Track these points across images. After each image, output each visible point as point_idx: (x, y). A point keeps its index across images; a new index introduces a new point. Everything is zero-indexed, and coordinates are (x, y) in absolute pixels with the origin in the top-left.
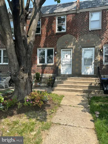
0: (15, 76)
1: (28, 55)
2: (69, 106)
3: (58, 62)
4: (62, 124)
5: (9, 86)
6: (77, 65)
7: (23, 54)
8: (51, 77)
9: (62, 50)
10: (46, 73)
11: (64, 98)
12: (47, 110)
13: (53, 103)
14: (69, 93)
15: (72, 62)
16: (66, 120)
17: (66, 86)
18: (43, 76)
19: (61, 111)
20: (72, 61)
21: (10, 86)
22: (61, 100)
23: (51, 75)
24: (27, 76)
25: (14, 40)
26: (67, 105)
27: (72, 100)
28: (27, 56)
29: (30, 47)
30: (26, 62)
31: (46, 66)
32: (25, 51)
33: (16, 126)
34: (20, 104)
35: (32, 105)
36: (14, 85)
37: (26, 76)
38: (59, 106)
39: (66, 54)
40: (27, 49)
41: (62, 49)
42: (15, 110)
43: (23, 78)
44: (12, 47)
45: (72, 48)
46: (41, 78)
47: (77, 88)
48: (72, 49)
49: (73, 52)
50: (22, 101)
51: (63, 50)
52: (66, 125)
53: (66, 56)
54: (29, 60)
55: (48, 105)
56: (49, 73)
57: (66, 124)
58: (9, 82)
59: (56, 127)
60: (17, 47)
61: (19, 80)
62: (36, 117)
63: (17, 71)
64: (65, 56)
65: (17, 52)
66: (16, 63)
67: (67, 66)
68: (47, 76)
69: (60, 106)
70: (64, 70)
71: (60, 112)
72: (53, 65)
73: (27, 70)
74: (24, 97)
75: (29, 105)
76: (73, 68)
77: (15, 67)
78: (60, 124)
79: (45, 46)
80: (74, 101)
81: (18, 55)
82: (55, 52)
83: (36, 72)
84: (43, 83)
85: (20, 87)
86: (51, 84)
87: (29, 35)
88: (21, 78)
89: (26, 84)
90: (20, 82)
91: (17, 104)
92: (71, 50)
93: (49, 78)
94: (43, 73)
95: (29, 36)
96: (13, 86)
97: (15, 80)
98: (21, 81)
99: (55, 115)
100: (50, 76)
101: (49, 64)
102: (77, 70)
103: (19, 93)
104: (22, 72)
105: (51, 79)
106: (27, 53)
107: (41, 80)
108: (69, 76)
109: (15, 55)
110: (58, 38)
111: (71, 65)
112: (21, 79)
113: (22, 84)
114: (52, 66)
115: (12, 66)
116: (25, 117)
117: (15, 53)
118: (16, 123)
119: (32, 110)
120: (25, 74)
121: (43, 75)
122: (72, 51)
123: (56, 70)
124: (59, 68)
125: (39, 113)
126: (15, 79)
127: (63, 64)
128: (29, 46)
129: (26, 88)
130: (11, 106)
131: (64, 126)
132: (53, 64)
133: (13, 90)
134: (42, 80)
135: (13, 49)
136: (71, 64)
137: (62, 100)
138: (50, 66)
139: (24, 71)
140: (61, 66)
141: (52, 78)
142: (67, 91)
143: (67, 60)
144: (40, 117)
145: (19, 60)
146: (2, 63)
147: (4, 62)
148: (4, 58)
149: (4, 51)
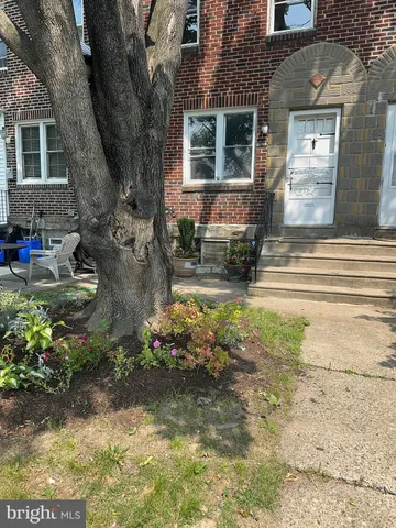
0: (98, 230)
1: (153, 133)
2: (343, 375)
3: (272, 172)
4: (337, 476)
5: (75, 272)
6: (360, 184)
7: (129, 128)
8: (240, 235)
9: (293, 114)
10: (221, 217)
11: (308, 330)
12: (248, 394)
13: (266, 355)
14: (326, 307)
15: (335, 171)
16: (350, 451)
17: (308, 277)
18: (208, 235)
19: (313, 401)
20: (336, 165)
21: (78, 269)
22: (298, 340)
23: (243, 228)
24: (150, 233)
25: (87, 58)
26: (335, 366)
27: (348, 344)
28: (148, 136)
29: (161, 91)
30: (144, 164)
31: (220, 192)
32: (136, 112)
33: (110, 481)
34: (120, 356)
35: (177, 363)
36: (94, 266)
37: (144, 231)
38: (299, 373)
39: (312, 136)
40: (148, 103)
41: (291, 110)
42: (102, 387)
43: (131, 242)
44: (77, 90)
45: (341, 106)
46: (198, 241)
47: (361, 286)
48: (338, 111)
49: (345, 123)
50: (133, 344)
51: (296, 117)
52: (357, 484)
53: (310, 143)
54: (155, 158)
55: (245, 362)
56: (232, 219)
57: (357, 477)
58: (75, 254)
59: (308, 494)
60: (100, 94)
61: (117, 252)
62: (200, 428)
63: (104, 209)
64: (305, 141)
65: (101, 119)
66: (101, 172)
67: (312, 189)
68: (222, 233)
69: (300, 370)
70: (301, 205)
71: (307, 405)
72: (251, 185)
73: (148, 202)
74: (136, 323)
75: (162, 363)
76: (340, 198)
77: (93, 192)
78: (325, 477)
79: (218, 102)
80: (362, 350)
81: (107, 134)
82: (260, 124)
83: (179, 217)
84: (207, 261)
85: (118, 281)
86: (242, 267)
87: (152, 34)
88: (124, 240)
89: (147, 268)
90: (120, 260)
91: (111, 354)
92: (335, 114)
93: (234, 242)
94: (205, 219)
95: (154, 38)
96: (92, 271)
97: (97, 250)
98: (124, 257)
99: (290, 420)
100: (234, 234)
101: (233, 182)
102: (358, 209)
103: (118, 307)
104: (128, 212)
105: (240, 245)
106: (146, 125)
107: (200, 250)
108: (322, 232)
109: (91, 133)
110: (276, 61)
111: (334, 186)
112: (126, 244)
113: (130, 267)
114: (248, 191)
115: (81, 185)
116: (151, 429)
117: (93, 118)
118: (109, 460)
119: (176, 388)
120: (140, 224)
121: (206, 229)
122: (338, 118)
123: (264, 208)
124: (277, 197)
125: (214, 404)
126: (97, 246)
127: (297, 178)
128: (154, 86)
129: (144, 286)
130: (84, 366)
131: (348, 490)
132: (251, 180)
133: (93, 287)
134: (203, 250)
135: (84, 103)
136: (334, 181)
137: (304, 343)
138: (238, 191)
139: (135, 206)
140: (287, 188)
141: (244, 240)
142: (313, 298)
143: (315, 163)
144: (220, 432)
145: (111, 155)
146: (44, 180)
147: (51, 174)
148: (51, 157)
149: (49, 129)
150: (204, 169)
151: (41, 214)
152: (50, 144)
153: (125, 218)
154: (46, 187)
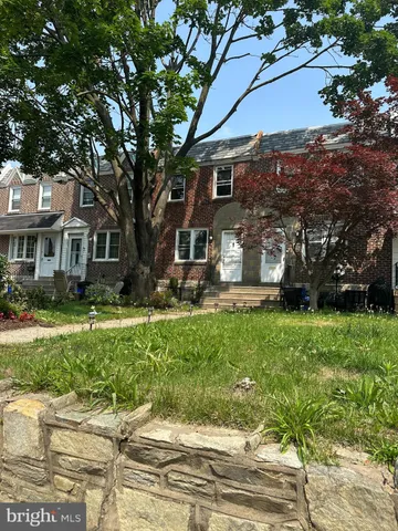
0: (134, 269)
3: (215, 257)
9: (223, 232)
10: (192, 278)
15: (242, 257)
17: (221, 301)
18: (186, 286)
20: (242, 254)
24: (149, 270)
31: (192, 265)
32: (147, 237)
37: (147, 270)
39: (233, 241)
41: (223, 230)
46: (181, 289)
51: (225, 233)
53: (232, 244)
56: (197, 279)
61: (138, 276)
64: (230, 244)
66: (136, 254)
67: (233, 265)
68: (192, 285)
70: (227, 272)
72: (206, 263)
76: (244, 269)
79: (191, 225)
82: (209, 236)
83: (172, 277)
85: (138, 285)
88: (141, 272)
90: (139, 279)
94: (185, 278)
97: (133, 276)
101: (198, 261)
102: (251, 273)
104: (142, 264)
106: (150, 240)
107: (181, 294)
108: (236, 284)
109: (134, 244)
111: (242, 264)
112: (141, 274)
113: (142, 281)
114: (204, 265)
120: (145, 268)
121: (185, 283)
123: (211, 274)
124: (217, 268)
126: (133, 274)
127: (227, 260)
132: (206, 260)
134: (183, 294)
136: (242, 262)
138: (200, 265)
140: (222, 264)
143: (234, 254)
145: (139, 248)
146: (107, 259)
147: (110, 257)
148: (111, 248)
149: (112, 234)
150: (186, 256)
151: (103, 276)
152: (111, 242)
153: (141, 266)
154: (107, 263)
